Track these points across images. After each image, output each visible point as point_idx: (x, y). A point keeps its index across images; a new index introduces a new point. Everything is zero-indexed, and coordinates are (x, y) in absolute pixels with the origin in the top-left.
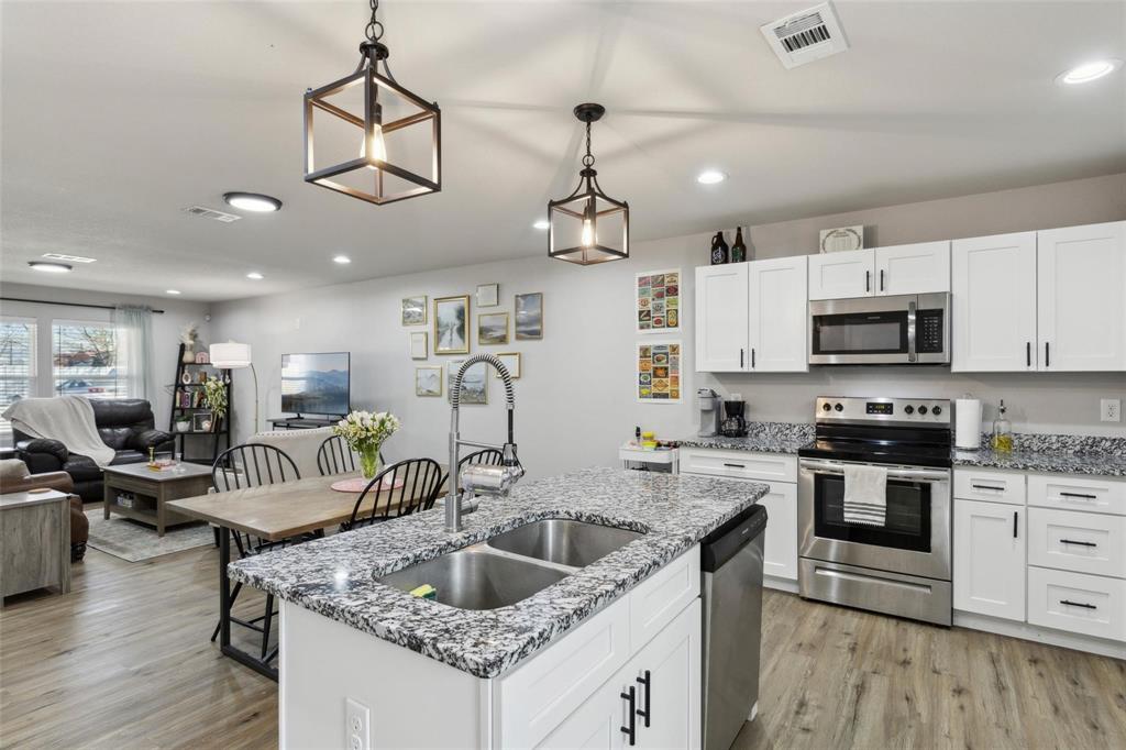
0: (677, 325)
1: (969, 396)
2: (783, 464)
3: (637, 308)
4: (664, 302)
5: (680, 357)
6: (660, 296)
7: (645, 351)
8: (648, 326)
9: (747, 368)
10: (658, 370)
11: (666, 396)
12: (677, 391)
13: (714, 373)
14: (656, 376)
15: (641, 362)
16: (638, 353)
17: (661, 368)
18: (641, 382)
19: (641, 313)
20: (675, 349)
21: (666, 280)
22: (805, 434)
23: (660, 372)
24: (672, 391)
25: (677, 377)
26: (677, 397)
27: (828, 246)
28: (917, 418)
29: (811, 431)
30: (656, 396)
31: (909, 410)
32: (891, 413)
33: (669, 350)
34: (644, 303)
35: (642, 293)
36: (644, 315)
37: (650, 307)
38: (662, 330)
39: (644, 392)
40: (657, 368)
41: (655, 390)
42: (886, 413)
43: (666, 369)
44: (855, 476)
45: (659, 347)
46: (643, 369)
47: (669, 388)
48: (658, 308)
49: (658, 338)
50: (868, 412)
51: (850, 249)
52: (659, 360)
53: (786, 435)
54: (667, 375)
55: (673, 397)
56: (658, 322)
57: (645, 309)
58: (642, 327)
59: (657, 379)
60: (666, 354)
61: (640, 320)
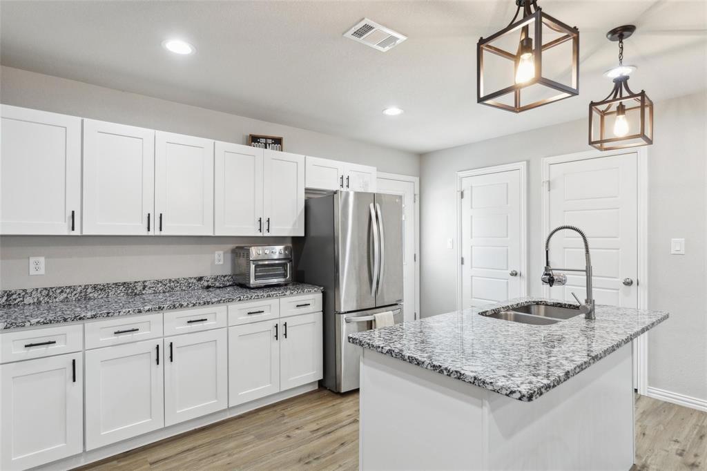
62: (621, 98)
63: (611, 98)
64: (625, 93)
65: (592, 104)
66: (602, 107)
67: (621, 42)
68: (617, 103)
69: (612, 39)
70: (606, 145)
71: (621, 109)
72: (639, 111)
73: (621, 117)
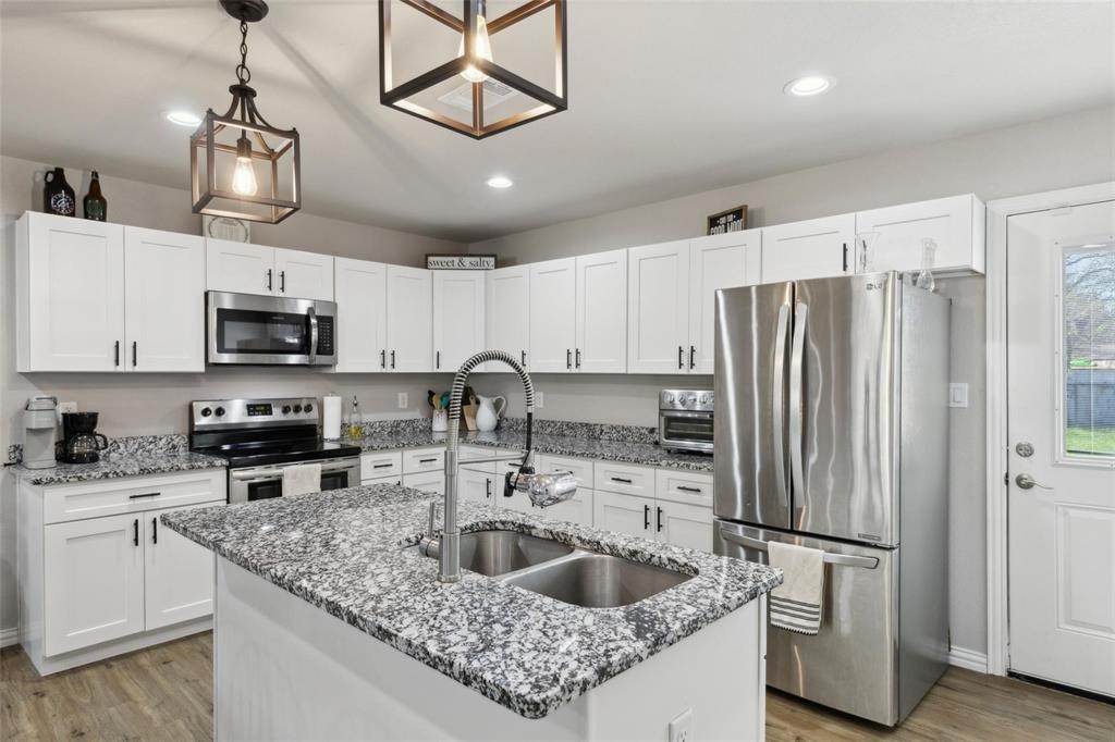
2: (209, 480)
9: (126, 366)
13: (21, 373)
22: (174, 447)
27: (214, 230)
28: (291, 416)
29: (182, 442)
31: (286, 410)
32: (271, 414)
42: (266, 414)
44: (294, 477)
50: (249, 415)
51: (237, 240)
53: (149, 451)
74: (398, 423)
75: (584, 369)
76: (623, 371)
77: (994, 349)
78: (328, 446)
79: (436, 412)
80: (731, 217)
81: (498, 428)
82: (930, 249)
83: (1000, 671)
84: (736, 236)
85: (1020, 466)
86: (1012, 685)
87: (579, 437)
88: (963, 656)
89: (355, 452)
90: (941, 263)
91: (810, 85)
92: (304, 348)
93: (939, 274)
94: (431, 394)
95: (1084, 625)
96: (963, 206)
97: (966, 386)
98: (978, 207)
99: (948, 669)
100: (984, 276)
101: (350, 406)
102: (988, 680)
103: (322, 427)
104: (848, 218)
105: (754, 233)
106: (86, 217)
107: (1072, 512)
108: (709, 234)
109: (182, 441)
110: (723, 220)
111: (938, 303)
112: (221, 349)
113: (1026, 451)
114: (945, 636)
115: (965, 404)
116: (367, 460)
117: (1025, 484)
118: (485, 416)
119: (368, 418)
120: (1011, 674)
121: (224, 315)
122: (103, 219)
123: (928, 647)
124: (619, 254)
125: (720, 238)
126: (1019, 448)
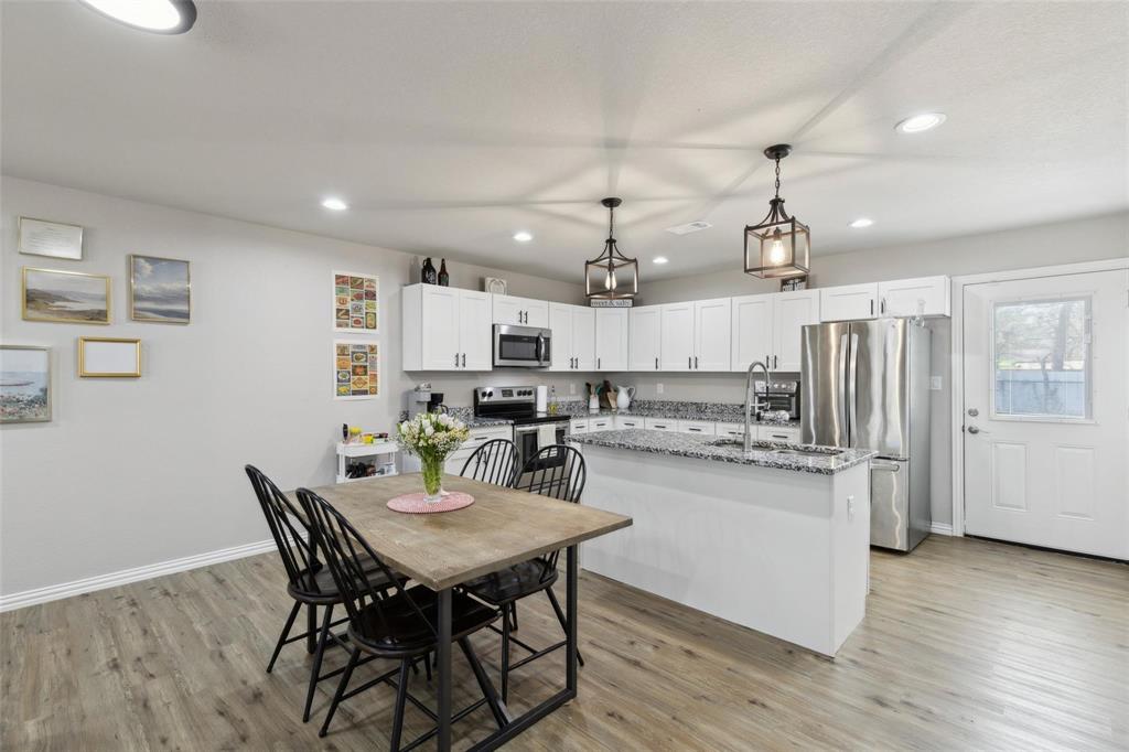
0: (375, 328)
1: (543, 384)
2: (506, 431)
3: (335, 305)
4: (364, 303)
5: (378, 356)
6: (359, 297)
7: (342, 350)
8: (347, 325)
9: (461, 368)
10: (356, 370)
11: (365, 392)
12: (376, 388)
13: (407, 372)
14: (355, 373)
15: (339, 360)
16: (335, 352)
17: (361, 366)
18: (339, 381)
19: (338, 310)
20: (373, 349)
21: (365, 284)
22: (468, 414)
23: (358, 370)
24: (371, 388)
25: (375, 375)
26: (376, 393)
27: (491, 288)
28: (522, 398)
30: (355, 393)
31: (519, 394)
32: (512, 396)
33: (368, 350)
34: (342, 301)
35: (341, 291)
36: (342, 314)
37: (349, 306)
38: (360, 330)
39: (342, 389)
40: (356, 366)
41: (354, 388)
42: (510, 396)
43: (365, 367)
45: (358, 346)
46: (341, 367)
47: (368, 385)
48: (357, 309)
49: (355, 337)
50: (504, 396)
52: (358, 359)
54: (366, 374)
55: (371, 393)
56: (357, 322)
57: (342, 307)
58: (339, 325)
59: (356, 377)
60: (365, 353)
61: (338, 318)
62: (778, 223)
63: (768, 222)
64: (781, 219)
65: (748, 229)
66: (761, 231)
67: (778, 162)
68: (774, 228)
69: (769, 157)
70: (766, 272)
71: (778, 234)
72: (790, 237)
73: (778, 242)
74: (571, 403)
75: (700, 369)
76: (728, 370)
77: (956, 359)
78: (540, 416)
79: (592, 396)
80: (797, 281)
81: (630, 407)
82: (922, 304)
83: (960, 534)
84: (801, 293)
85: (971, 422)
86: (967, 540)
87: (690, 411)
88: (938, 528)
89: (567, 418)
90: (928, 311)
91: (862, 223)
92: (538, 357)
93: (926, 318)
94: (588, 385)
95: (1007, 506)
96: (940, 282)
97: (940, 378)
98: (948, 280)
99: (930, 534)
100: (950, 318)
101: (552, 392)
102: (953, 539)
103: (536, 404)
104: (874, 285)
105: (813, 292)
106: (440, 284)
107: (1001, 446)
108: (781, 291)
109: (471, 411)
110: (791, 282)
111: (926, 331)
112: (501, 358)
113: (974, 413)
114: (929, 518)
115: (940, 388)
116: (573, 423)
117: (973, 431)
118: (623, 399)
119: (560, 399)
120: (966, 535)
121: (504, 338)
122: (447, 285)
123: (920, 524)
124: (726, 301)
125: (788, 294)
126: (970, 412)
